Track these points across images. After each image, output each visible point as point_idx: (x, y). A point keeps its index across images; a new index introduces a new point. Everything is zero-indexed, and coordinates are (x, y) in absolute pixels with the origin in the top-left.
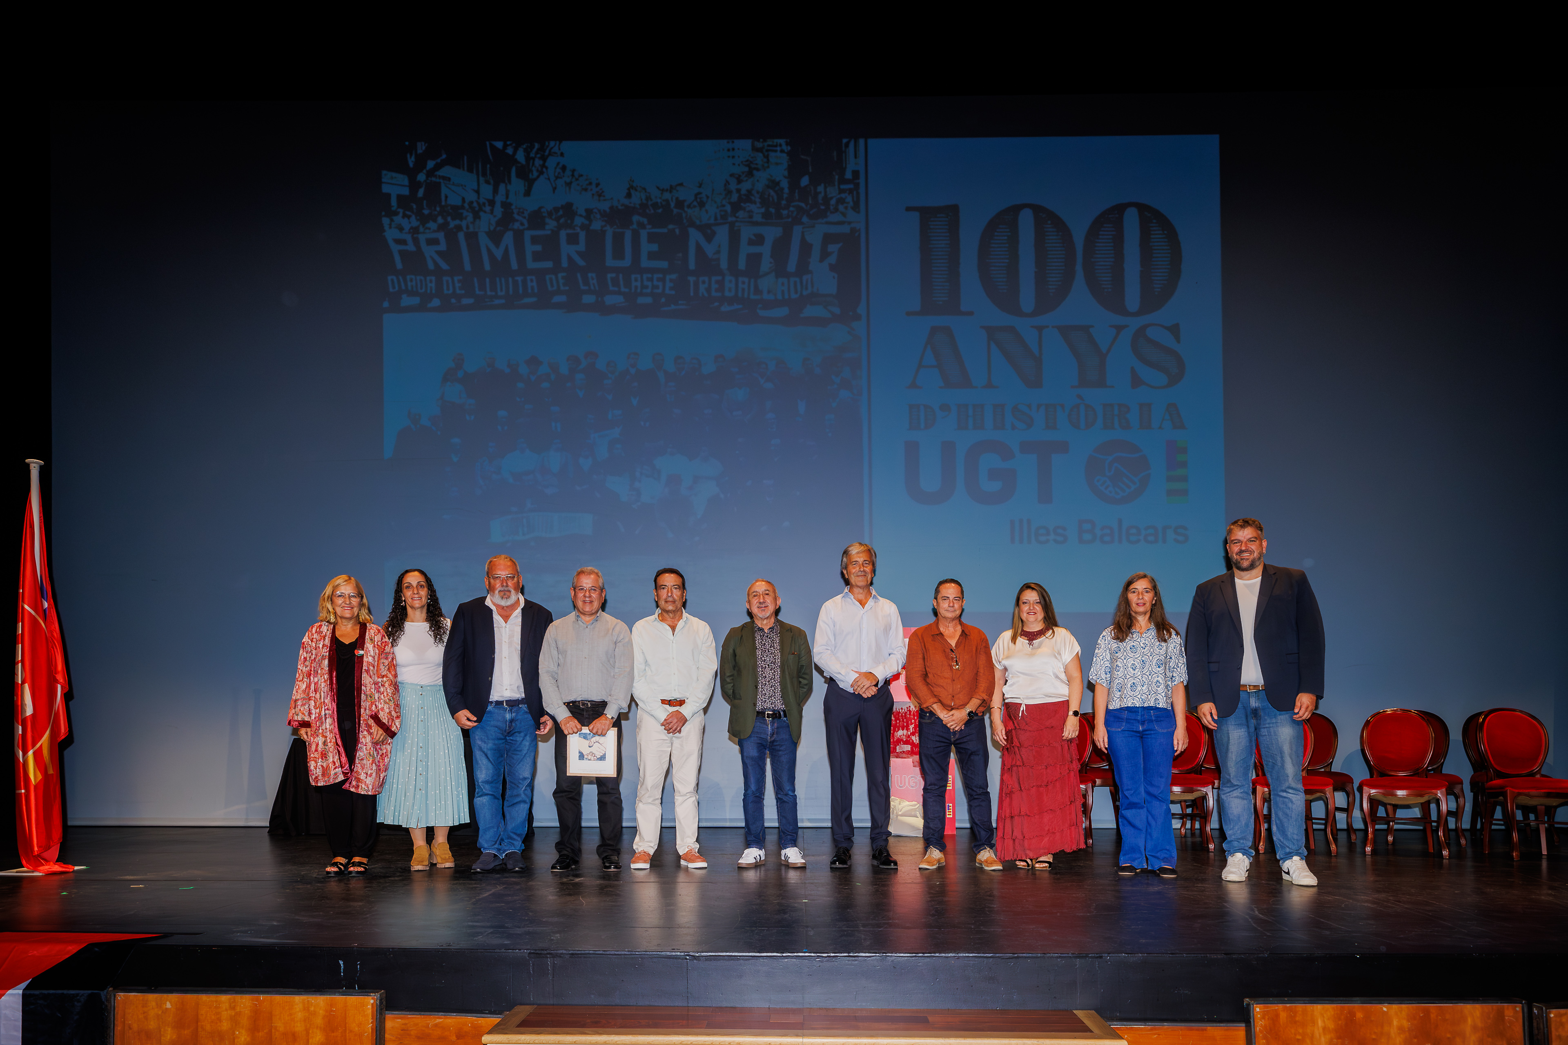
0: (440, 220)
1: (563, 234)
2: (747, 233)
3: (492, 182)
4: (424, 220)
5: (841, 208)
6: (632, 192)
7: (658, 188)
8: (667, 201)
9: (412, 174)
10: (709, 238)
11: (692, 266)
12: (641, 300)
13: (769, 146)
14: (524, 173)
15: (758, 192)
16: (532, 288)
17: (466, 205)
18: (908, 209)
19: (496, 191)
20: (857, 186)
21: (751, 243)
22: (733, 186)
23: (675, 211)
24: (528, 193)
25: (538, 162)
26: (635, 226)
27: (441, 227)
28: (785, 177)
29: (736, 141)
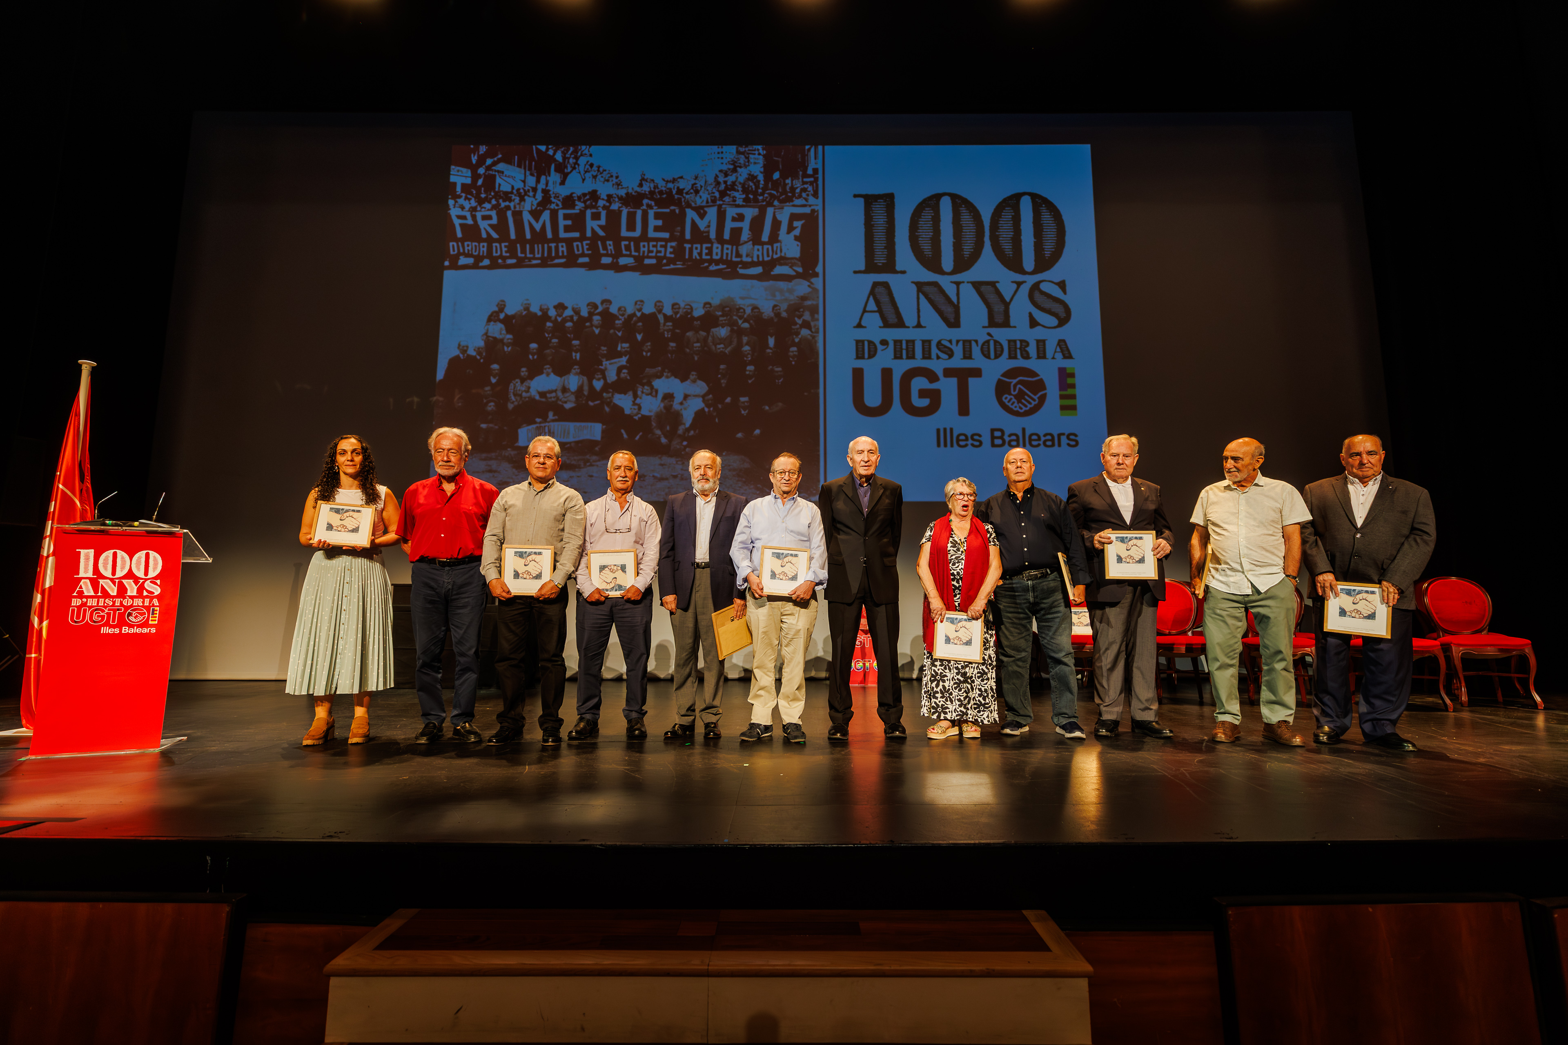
0: (494, 202)
1: (589, 213)
2: (731, 212)
3: (535, 174)
4: (481, 202)
5: (804, 195)
6: (643, 182)
7: (663, 180)
8: (670, 189)
9: (474, 169)
10: (702, 216)
11: (688, 236)
12: (647, 261)
13: (749, 150)
14: (561, 168)
15: (740, 183)
16: (563, 252)
17: (515, 191)
18: (855, 196)
19: (538, 181)
20: (816, 180)
21: (734, 219)
22: (721, 179)
23: (676, 196)
24: (563, 183)
25: (572, 161)
26: (644, 207)
27: (494, 207)
28: (761, 172)
29: (724, 147)
